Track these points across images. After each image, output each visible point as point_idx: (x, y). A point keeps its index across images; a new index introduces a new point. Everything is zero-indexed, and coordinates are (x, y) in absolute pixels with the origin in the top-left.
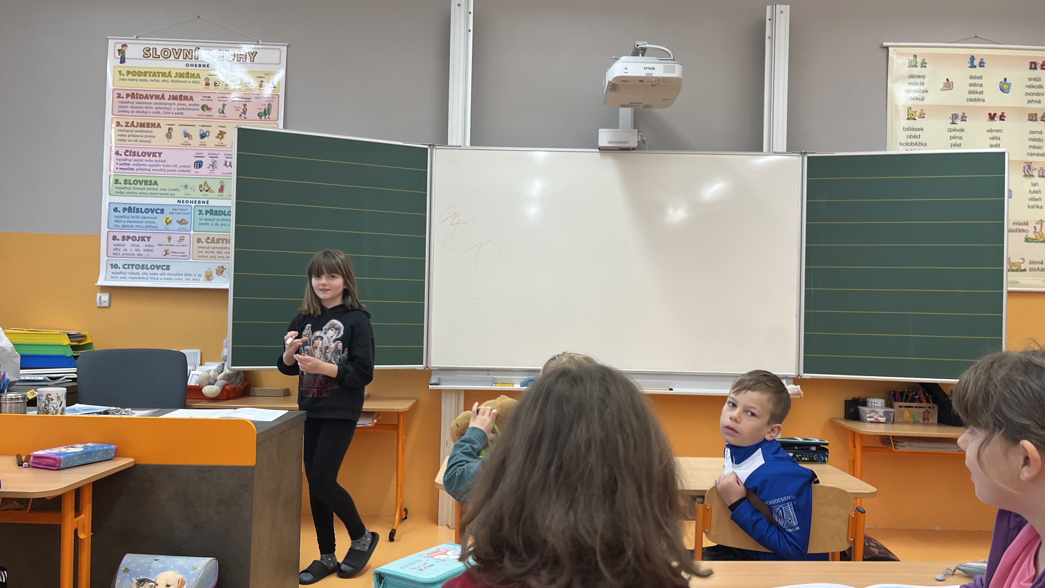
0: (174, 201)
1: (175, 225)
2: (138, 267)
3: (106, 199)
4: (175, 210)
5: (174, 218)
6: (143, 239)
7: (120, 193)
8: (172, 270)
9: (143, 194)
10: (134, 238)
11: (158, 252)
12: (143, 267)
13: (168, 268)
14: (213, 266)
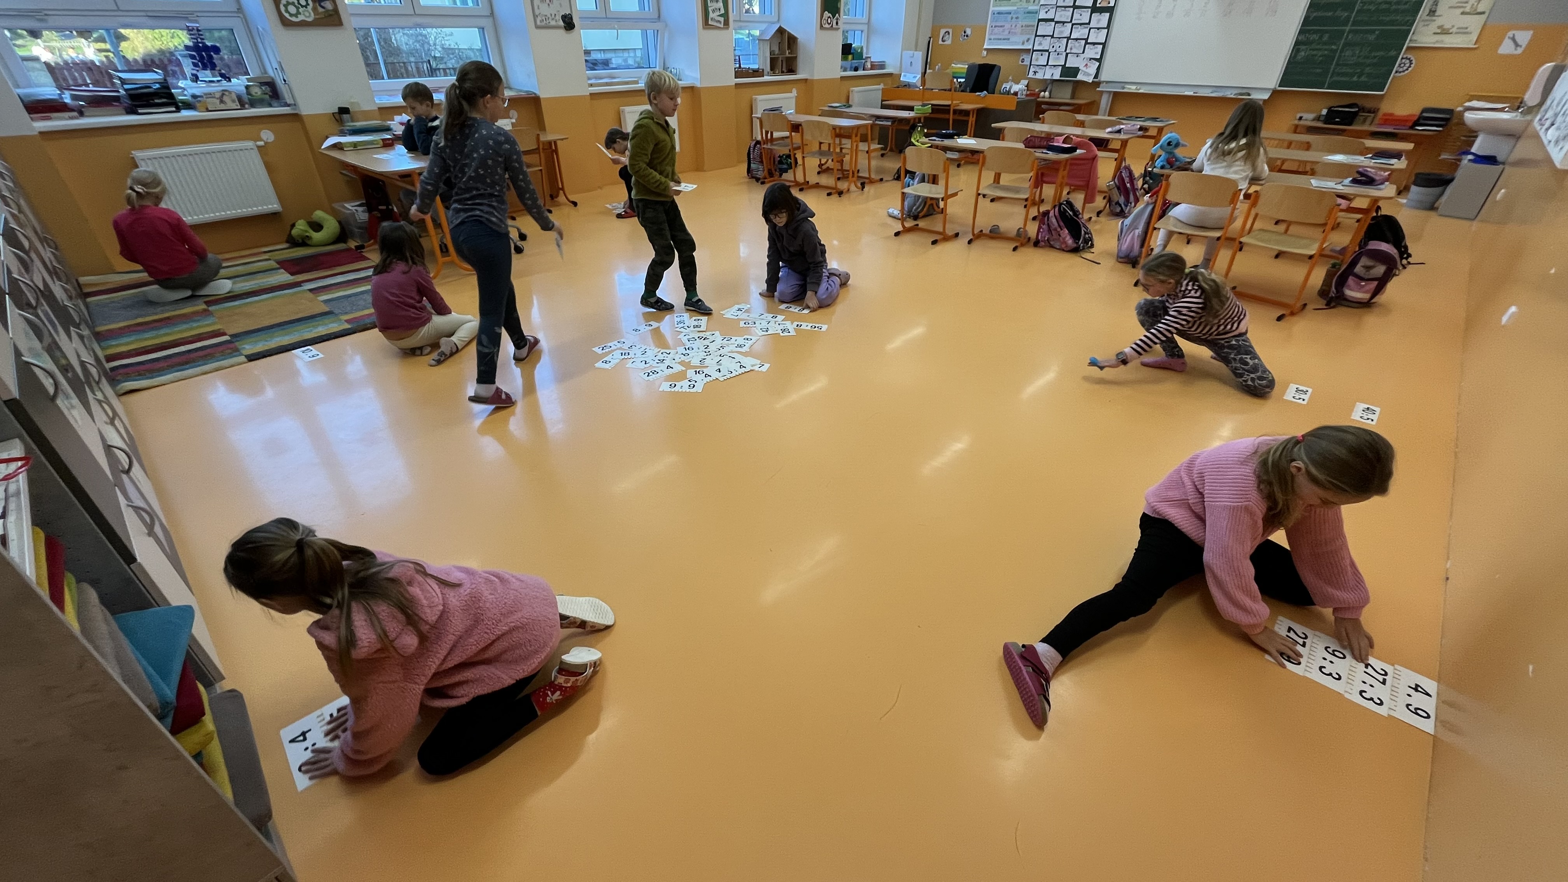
0: (1015, 8)
1: (1014, 19)
2: (998, 39)
3: (992, 9)
4: (1016, 12)
5: (1015, 16)
6: (1001, 26)
7: (997, 6)
8: (1011, 40)
9: (1005, 6)
10: (998, 26)
11: (1007, 32)
12: (1000, 39)
13: (1009, 39)
14: (1025, 37)
